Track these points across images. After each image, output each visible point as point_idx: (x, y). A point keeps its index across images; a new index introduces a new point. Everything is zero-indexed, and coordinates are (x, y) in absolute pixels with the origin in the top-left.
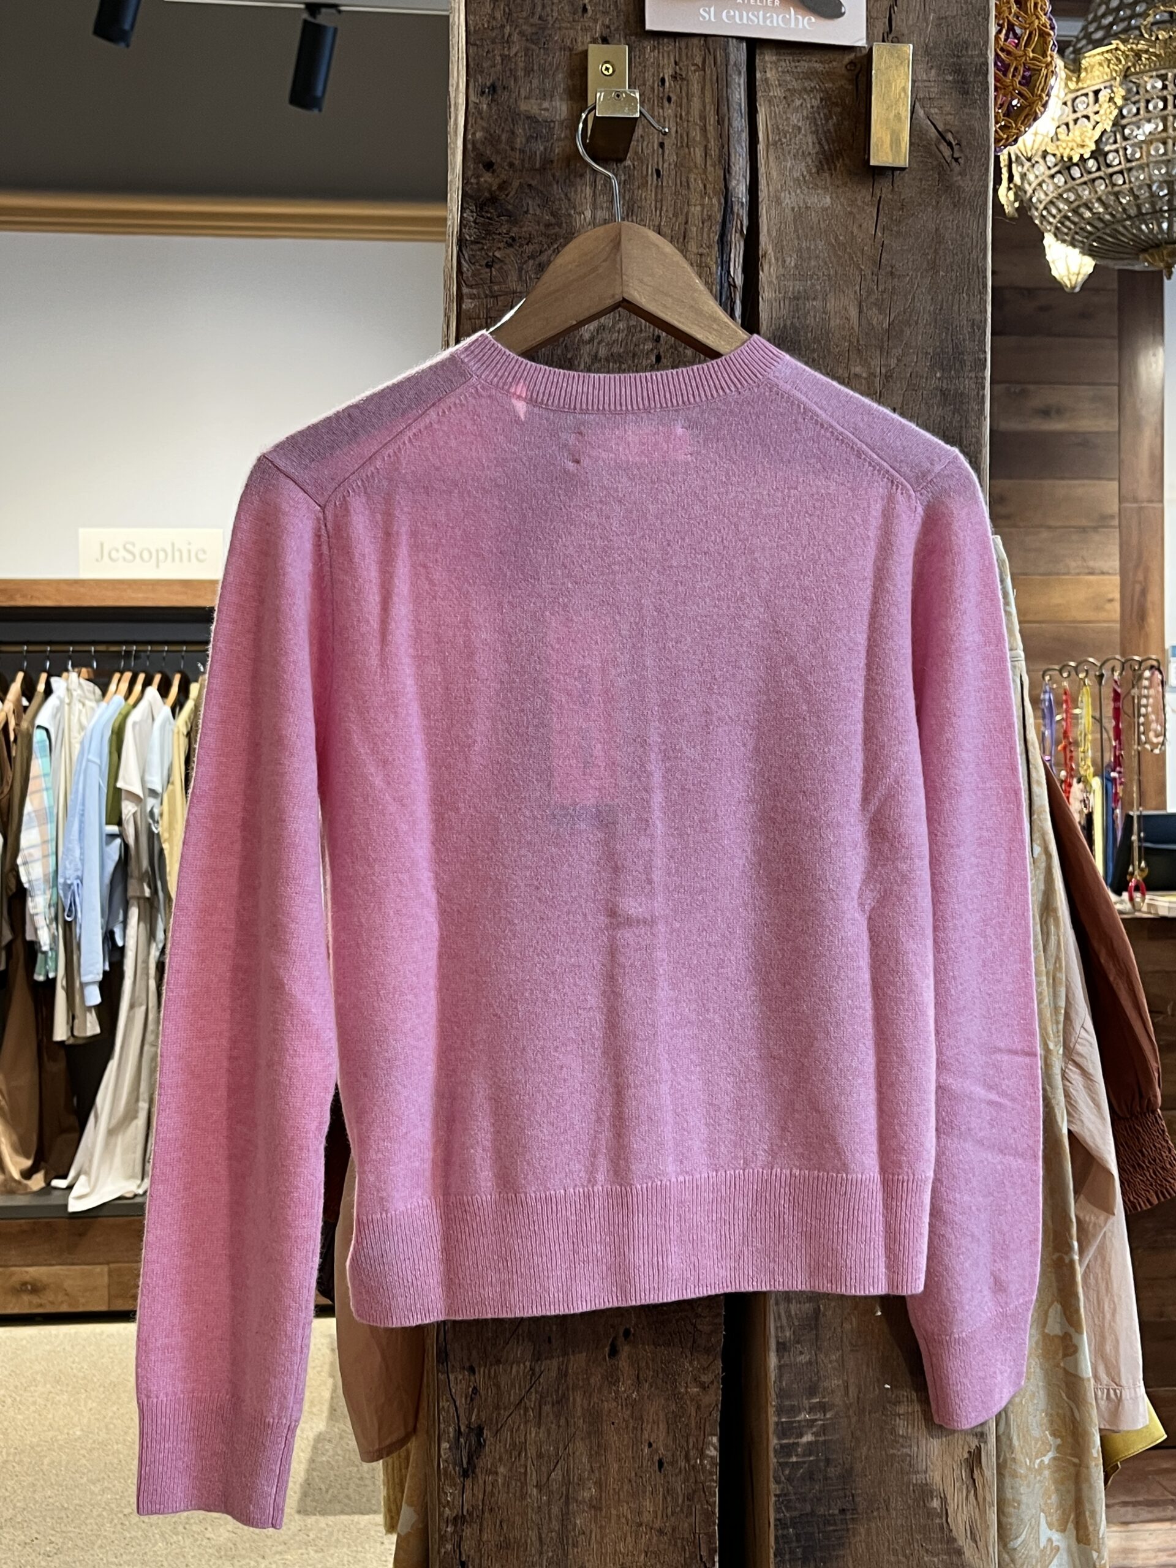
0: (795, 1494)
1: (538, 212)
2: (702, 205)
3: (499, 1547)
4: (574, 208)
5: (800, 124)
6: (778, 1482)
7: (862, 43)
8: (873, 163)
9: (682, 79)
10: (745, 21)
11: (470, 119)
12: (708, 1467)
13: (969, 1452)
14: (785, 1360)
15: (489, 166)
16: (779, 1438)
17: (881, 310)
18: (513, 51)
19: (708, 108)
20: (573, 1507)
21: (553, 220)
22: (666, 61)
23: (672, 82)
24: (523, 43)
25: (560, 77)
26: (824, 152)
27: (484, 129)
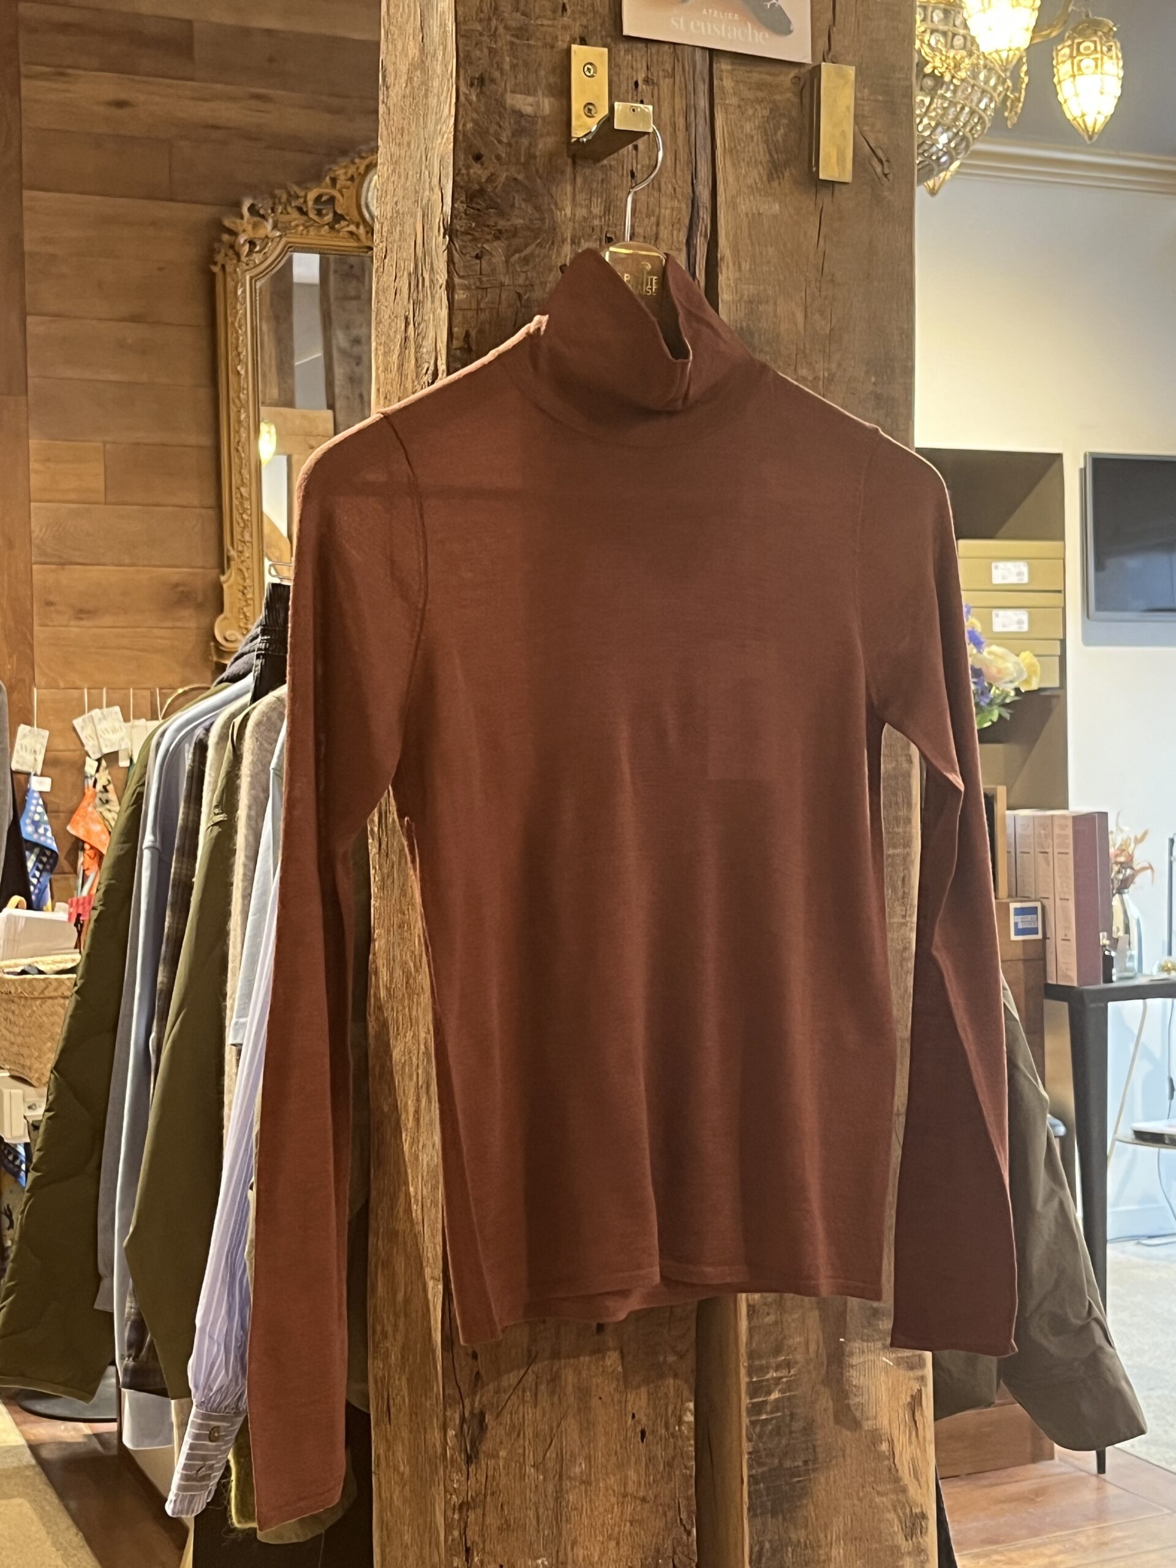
0: (765, 1449)
1: (523, 205)
2: (673, 209)
3: (500, 1529)
4: (556, 204)
5: (754, 132)
6: (750, 1440)
7: (807, 59)
8: (821, 177)
9: (653, 83)
10: (709, 32)
11: (461, 110)
12: (686, 1432)
13: (912, 1396)
14: (755, 1322)
15: (478, 158)
16: (751, 1399)
17: (823, 316)
18: (500, 44)
19: (677, 114)
20: (567, 1484)
21: (537, 215)
22: (639, 66)
23: (644, 86)
24: (508, 38)
25: (542, 73)
26: (774, 161)
27: (473, 120)
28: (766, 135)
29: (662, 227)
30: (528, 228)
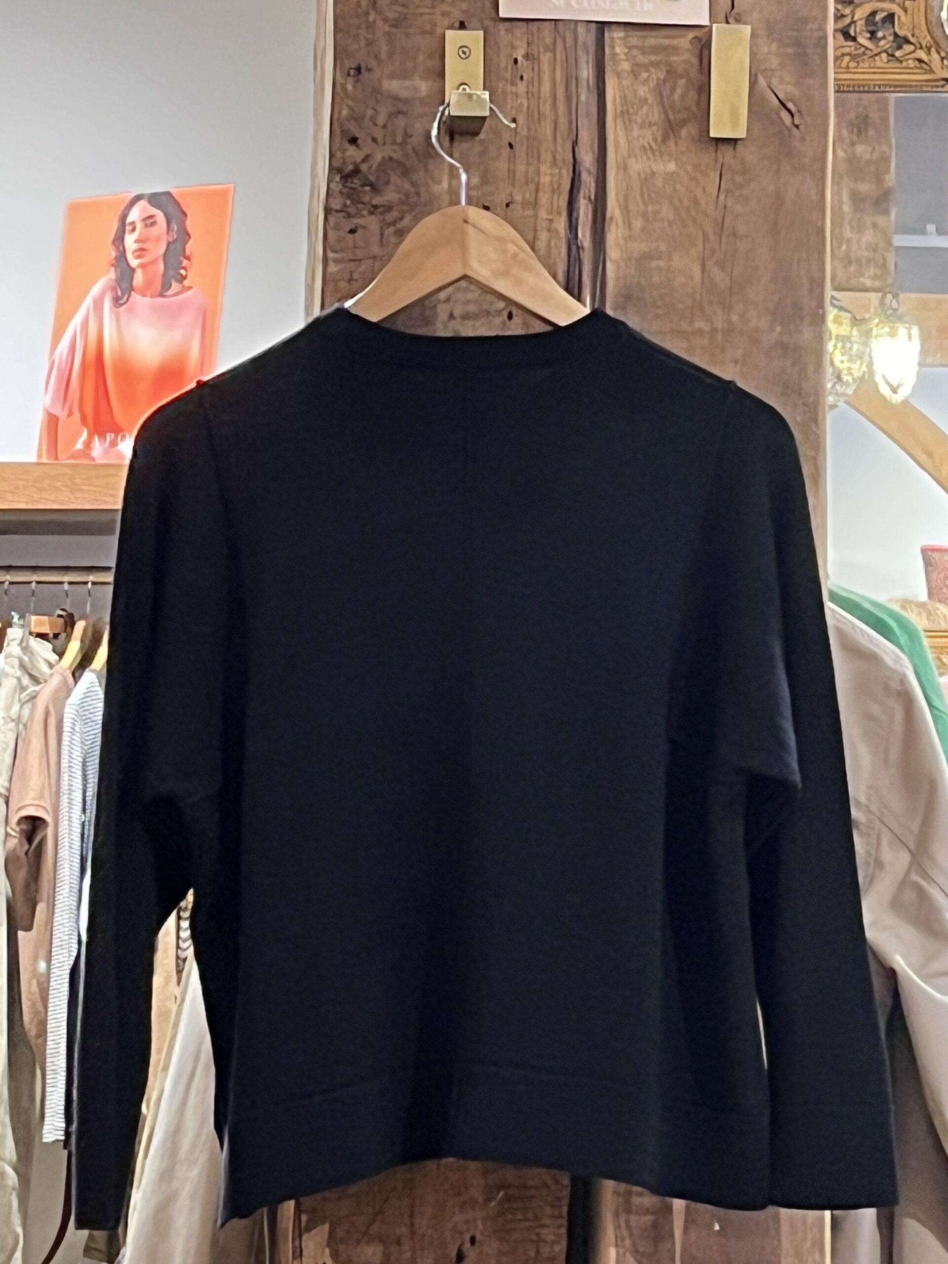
1: (399, 182)
2: (552, 175)
4: (432, 179)
5: (648, 96)
7: (705, 22)
8: (712, 135)
9: (534, 59)
11: (338, 100)
15: (354, 141)
17: (723, 269)
18: (377, 35)
19: (557, 86)
21: (412, 190)
22: (518, 43)
23: (525, 63)
24: (387, 28)
25: (421, 58)
26: (669, 121)
27: (349, 107)
28: (661, 95)
29: (540, 194)
30: (402, 203)
